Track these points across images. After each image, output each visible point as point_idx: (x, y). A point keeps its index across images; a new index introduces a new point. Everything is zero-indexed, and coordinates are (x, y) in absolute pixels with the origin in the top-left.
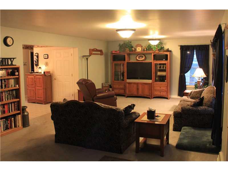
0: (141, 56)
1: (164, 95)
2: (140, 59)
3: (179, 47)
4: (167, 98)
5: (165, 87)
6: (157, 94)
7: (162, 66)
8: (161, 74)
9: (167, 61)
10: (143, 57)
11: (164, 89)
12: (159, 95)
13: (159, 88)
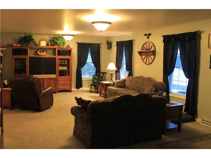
0: (42, 51)
1: (67, 88)
2: (42, 54)
3: (77, 44)
4: (70, 91)
5: (69, 81)
6: (61, 89)
7: (63, 61)
8: (63, 69)
9: (70, 56)
10: (44, 52)
11: (68, 82)
12: (63, 89)
13: (63, 83)
